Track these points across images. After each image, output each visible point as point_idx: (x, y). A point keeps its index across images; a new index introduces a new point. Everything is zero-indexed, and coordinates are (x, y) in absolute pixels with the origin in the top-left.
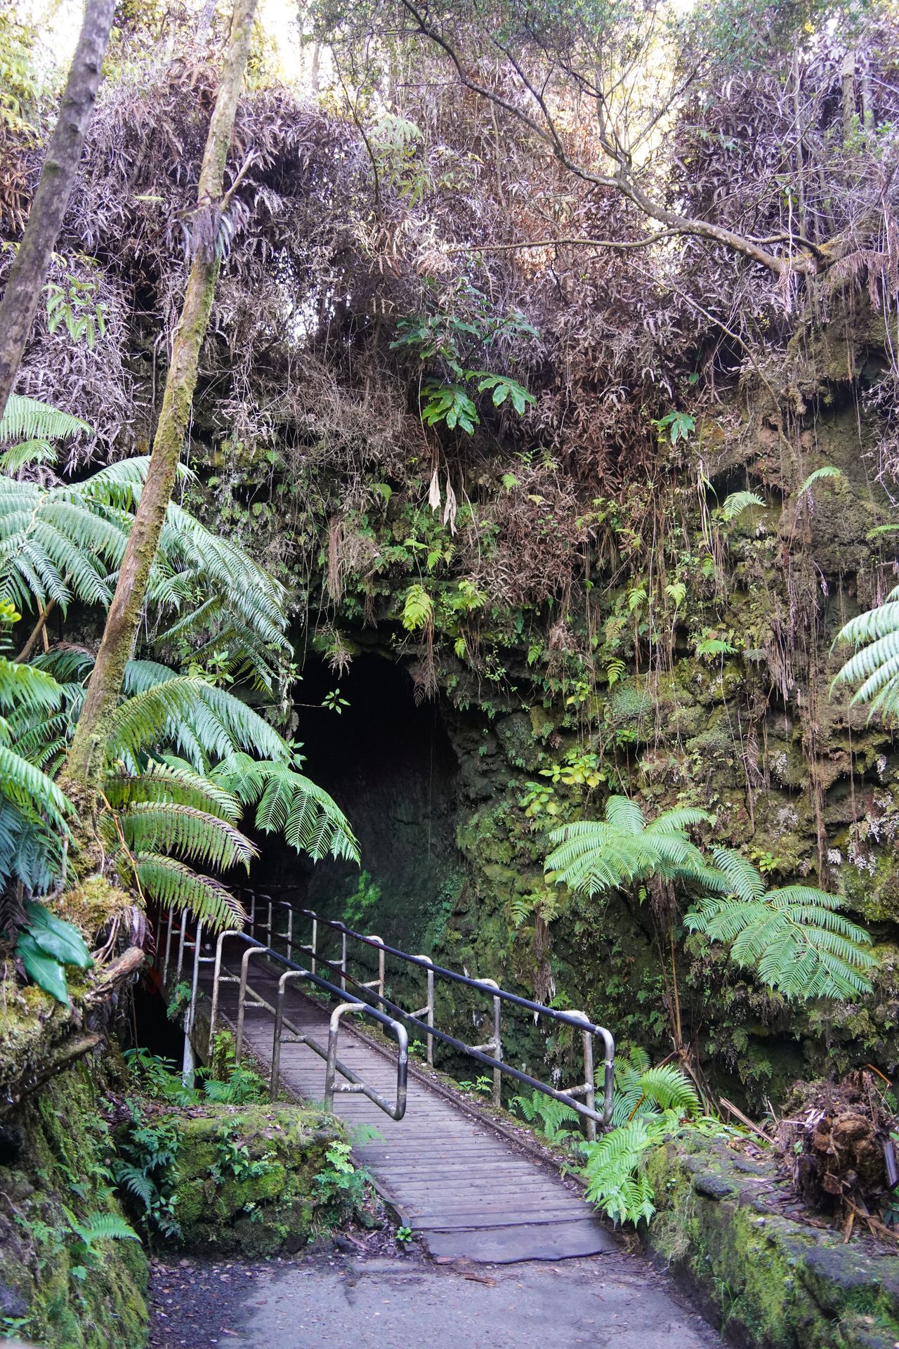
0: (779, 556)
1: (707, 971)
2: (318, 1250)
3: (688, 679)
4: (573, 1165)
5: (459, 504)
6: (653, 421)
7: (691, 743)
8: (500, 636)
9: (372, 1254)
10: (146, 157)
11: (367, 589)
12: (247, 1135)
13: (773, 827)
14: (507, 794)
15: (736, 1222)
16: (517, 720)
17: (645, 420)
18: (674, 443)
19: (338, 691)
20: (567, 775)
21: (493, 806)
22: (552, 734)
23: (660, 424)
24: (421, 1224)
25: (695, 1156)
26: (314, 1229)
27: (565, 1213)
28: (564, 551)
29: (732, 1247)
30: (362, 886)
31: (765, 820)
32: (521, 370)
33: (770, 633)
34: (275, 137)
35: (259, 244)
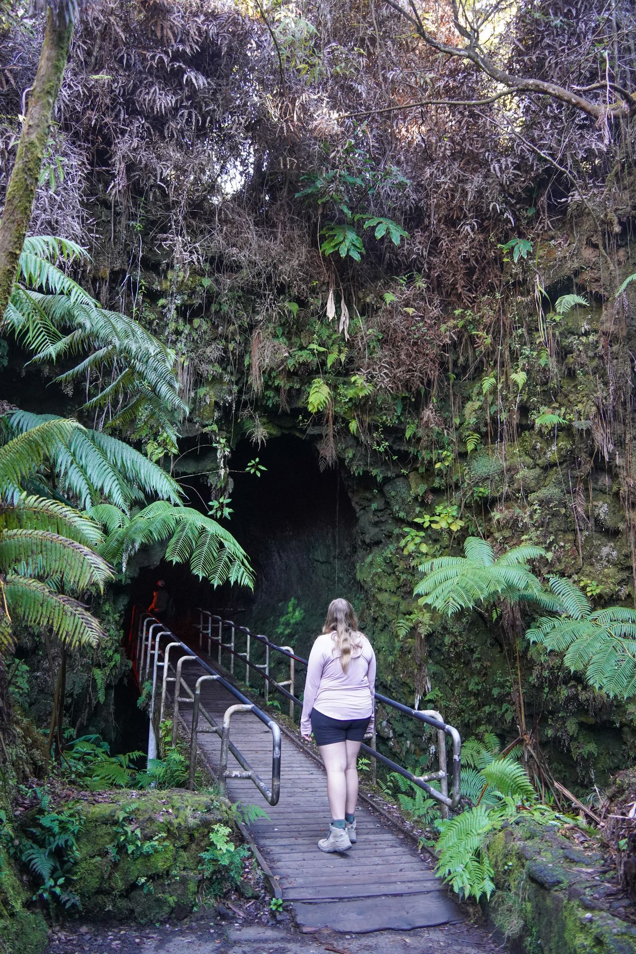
0: (601, 347)
1: (546, 673)
2: (202, 918)
3: (529, 448)
4: (429, 839)
5: (351, 318)
6: (499, 246)
7: (532, 497)
8: (384, 418)
9: (248, 922)
10: (100, 48)
11: (282, 384)
12: (141, 818)
13: (597, 561)
14: (393, 539)
15: (565, 914)
16: (400, 482)
17: (493, 245)
18: (516, 261)
19: (257, 460)
20: (436, 522)
21: (383, 548)
22: (426, 492)
23: (505, 248)
24: (292, 895)
25: (529, 843)
26: (199, 899)
27: (418, 885)
28: (432, 351)
29: (561, 937)
30: (290, 609)
31: (591, 556)
32: (398, 214)
33: (594, 409)
34: (199, 29)
35: (190, 114)
